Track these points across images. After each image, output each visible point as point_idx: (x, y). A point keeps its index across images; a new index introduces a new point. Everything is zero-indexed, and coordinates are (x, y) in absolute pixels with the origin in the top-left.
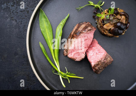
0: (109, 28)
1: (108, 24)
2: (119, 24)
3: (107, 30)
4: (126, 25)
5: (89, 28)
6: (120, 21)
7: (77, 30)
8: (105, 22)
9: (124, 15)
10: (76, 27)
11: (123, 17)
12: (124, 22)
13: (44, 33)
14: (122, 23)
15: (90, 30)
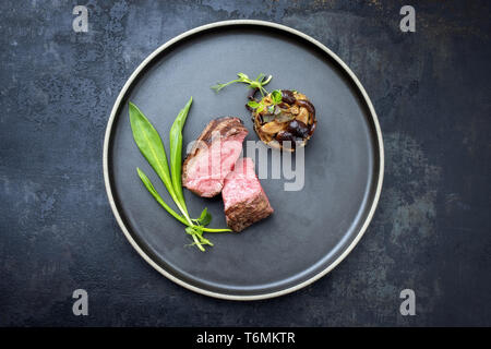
0: (274, 132)
1: (271, 124)
2: (294, 125)
3: (269, 135)
4: (309, 126)
5: (234, 130)
6: (298, 118)
7: (209, 132)
8: (265, 120)
9: (304, 106)
10: (208, 128)
11: (303, 110)
12: (306, 121)
13: (145, 152)
14: (300, 122)
15: (235, 134)
